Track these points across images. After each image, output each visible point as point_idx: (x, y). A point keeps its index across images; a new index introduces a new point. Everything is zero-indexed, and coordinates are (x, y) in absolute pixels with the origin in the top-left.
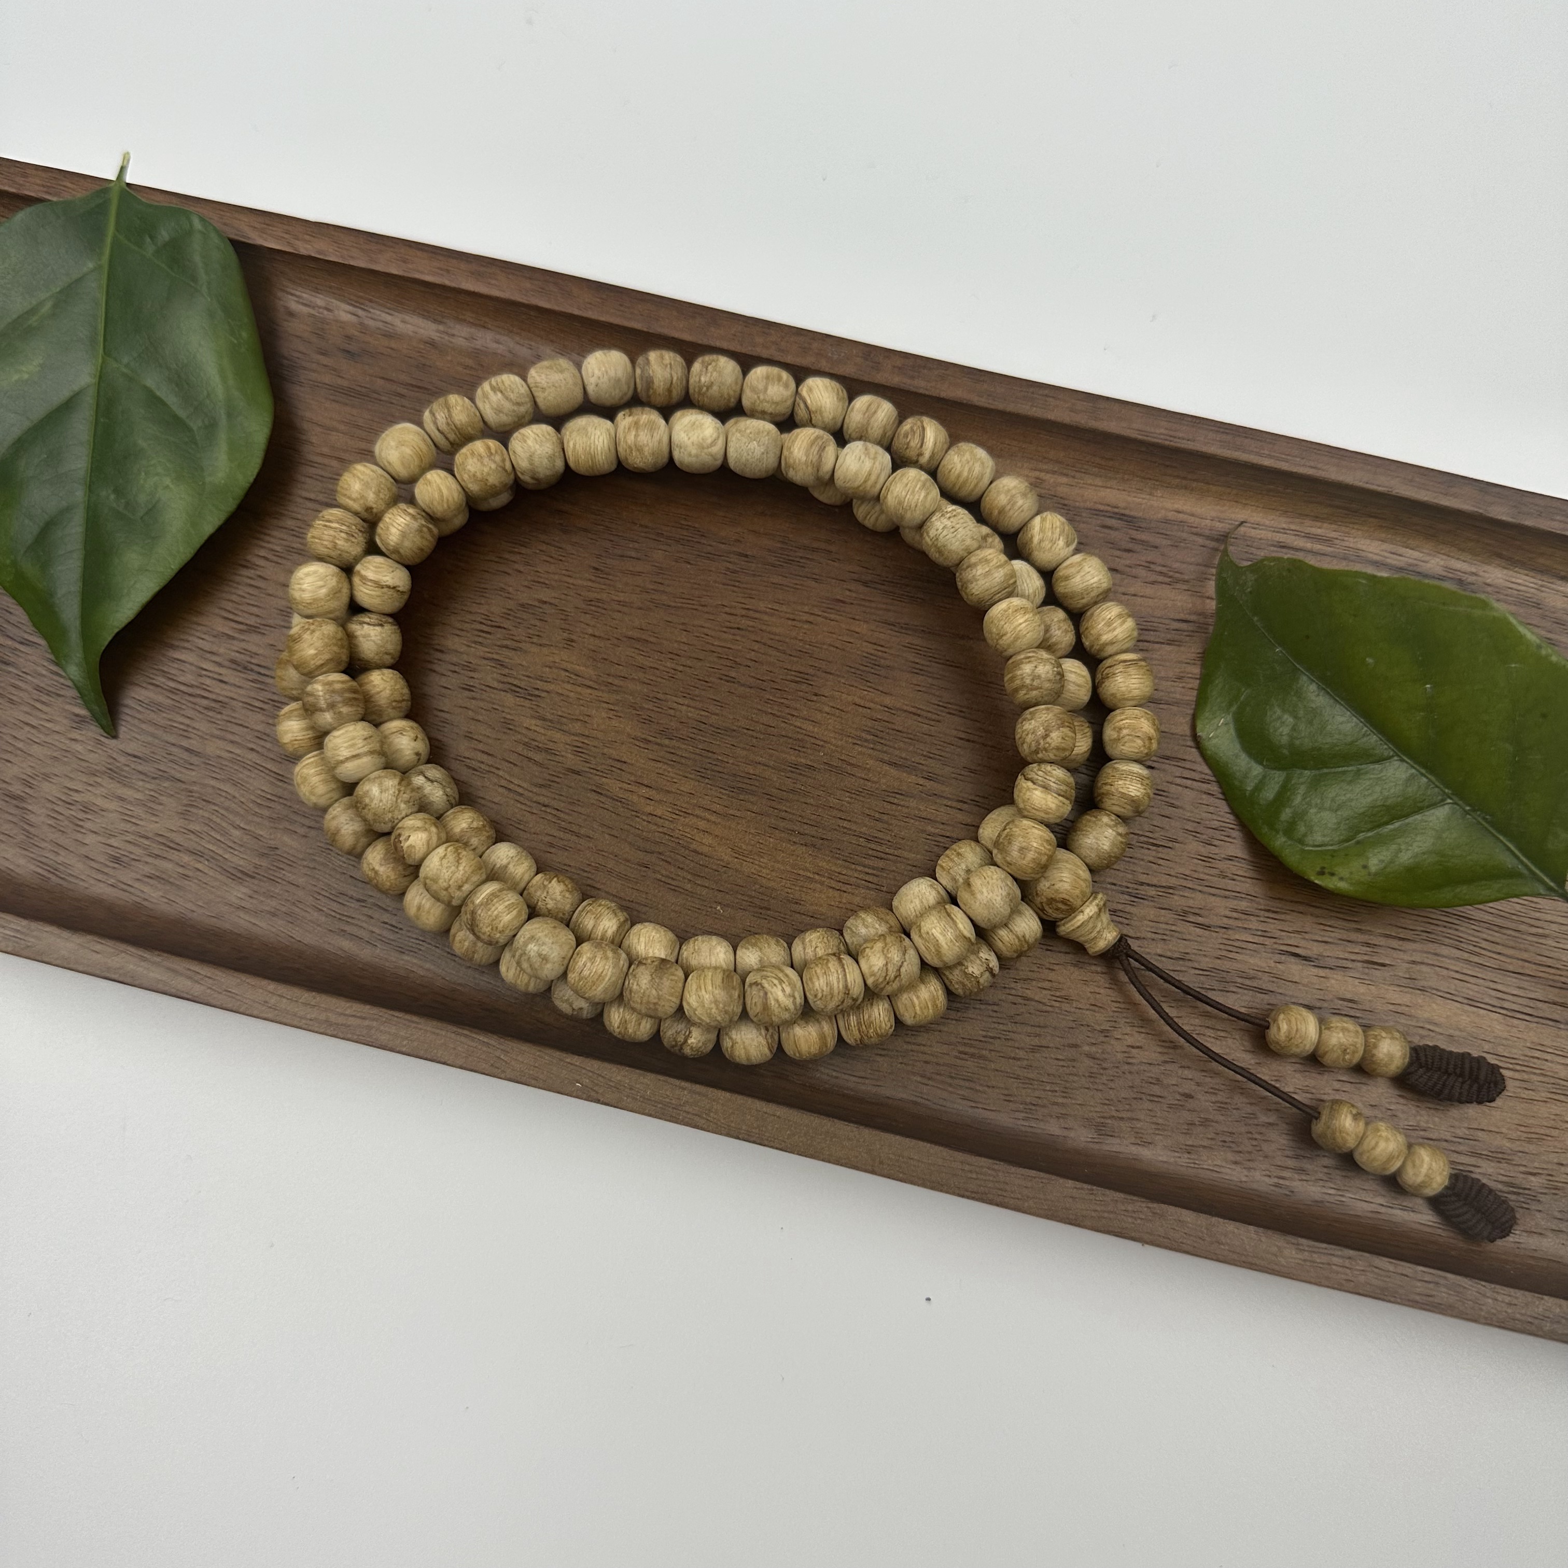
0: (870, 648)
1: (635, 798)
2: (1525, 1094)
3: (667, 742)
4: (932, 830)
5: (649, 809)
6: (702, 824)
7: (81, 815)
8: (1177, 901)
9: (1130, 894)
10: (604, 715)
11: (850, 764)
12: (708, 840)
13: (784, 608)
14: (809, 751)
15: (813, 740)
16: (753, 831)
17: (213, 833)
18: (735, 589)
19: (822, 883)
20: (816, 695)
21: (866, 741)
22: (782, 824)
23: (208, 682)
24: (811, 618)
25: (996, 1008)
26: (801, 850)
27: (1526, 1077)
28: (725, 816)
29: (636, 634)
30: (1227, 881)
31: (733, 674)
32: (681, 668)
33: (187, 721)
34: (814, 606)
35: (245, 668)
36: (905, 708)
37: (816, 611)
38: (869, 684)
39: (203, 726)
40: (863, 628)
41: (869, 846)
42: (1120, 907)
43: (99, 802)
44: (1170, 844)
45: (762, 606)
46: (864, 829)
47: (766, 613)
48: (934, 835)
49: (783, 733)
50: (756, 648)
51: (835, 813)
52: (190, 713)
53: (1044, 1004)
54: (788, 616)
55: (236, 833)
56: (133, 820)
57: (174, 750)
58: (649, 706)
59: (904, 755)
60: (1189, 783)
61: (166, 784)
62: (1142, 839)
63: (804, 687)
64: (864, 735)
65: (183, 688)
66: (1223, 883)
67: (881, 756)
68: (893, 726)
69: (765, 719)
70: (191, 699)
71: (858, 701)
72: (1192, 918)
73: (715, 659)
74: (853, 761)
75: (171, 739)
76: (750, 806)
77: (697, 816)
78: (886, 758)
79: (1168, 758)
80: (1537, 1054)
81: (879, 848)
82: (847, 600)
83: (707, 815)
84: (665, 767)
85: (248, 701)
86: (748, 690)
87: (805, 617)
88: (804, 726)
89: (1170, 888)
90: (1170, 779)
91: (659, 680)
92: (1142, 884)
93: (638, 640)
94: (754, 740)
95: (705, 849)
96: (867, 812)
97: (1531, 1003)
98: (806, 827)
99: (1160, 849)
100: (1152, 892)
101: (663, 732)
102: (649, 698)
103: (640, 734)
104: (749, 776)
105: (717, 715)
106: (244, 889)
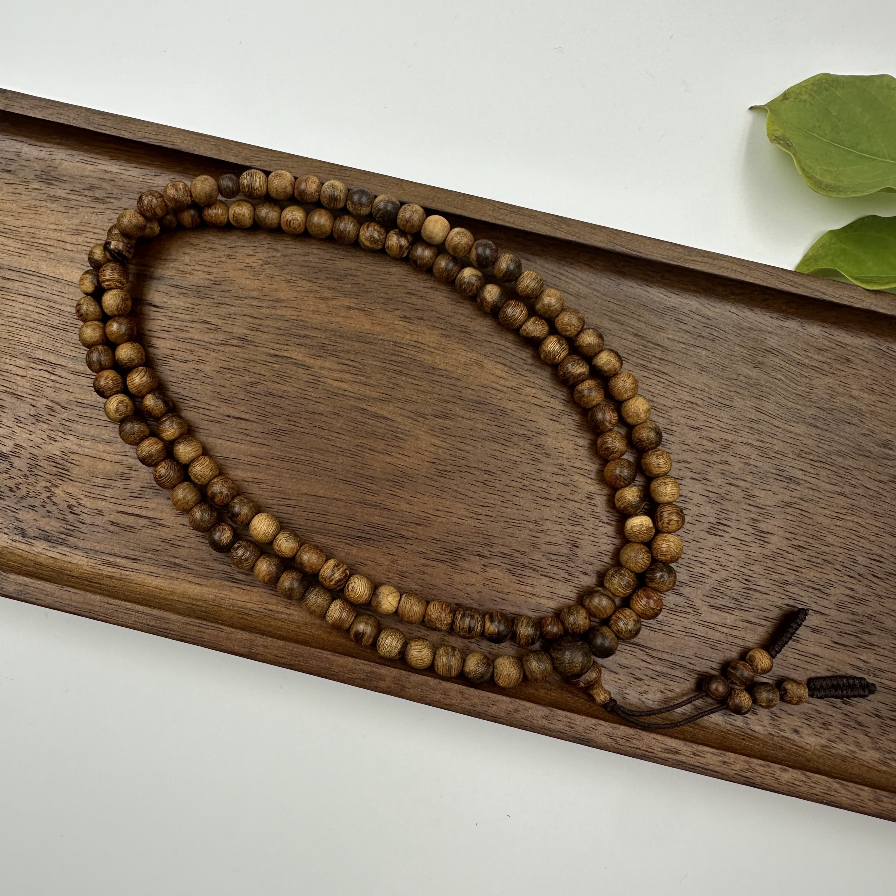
0: (400, 493)
1: (544, 398)
2: (33, 230)
3: (525, 432)
4: (362, 378)
5: (534, 391)
7: (875, 387)
8: (221, 337)
9: (247, 341)
10: (566, 449)
11: (413, 419)
12: (498, 372)
13: (454, 520)
14: (437, 426)
15: (435, 434)
16: (471, 378)
17: (794, 376)
18: (486, 533)
19: (428, 346)
20: (433, 463)
21: (402, 433)
22: (453, 382)
23: (812, 471)
24: (437, 513)
25: (329, 276)
26: (442, 366)
27: (32, 240)
28: (488, 387)
29: (549, 503)
30: (191, 348)
31: (486, 476)
32: (519, 480)
33: (821, 445)
34: (435, 521)
35: (790, 479)
36: (377, 454)
37: (434, 518)
38: (400, 469)
39: (810, 442)
40: (404, 506)
41: (401, 369)
42: (253, 333)
43: (865, 395)
44: (221, 370)
46: (404, 378)
47: (466, 516)
48: (361, 376)
49: (453, 438)
50: (472, 493)
51: (421, 389)
52: (819, 450)
53: (301, 278)
54: (452, 515)
55: (779, 376)
56: (843, 384)
57: (825, 427)
58: (537, 456)
59: (379, 424)
60: (207, 407)
61: (826, 406)
62: (237, 373)
63: (441, 468)
64: (404, 437)
65: (827, 466)
66: (192, 347)
67: (393, 424)
68: (385, 442)
69: (466, 447)
70: (820, 459)
71: (407, 459)
72: (213, 327)
73: (497, 486)
74: (410, 420)
75: (828, 434)
76: (473, 393)
77: (505, 386)
78: (389, 423)
79: (219, 422)
80: (23, 252)
81: (395, 367)
82: (414, 525)
83: (499, 388)
84: (526, 417)
85: (784, 458)
86: (476, 466)
87: (441, 513)
88: (440, 442)
89: (223, 344)
90: (218, 409)
91: (532, 473)
92: (239, 347)
93: (546, 499)
94: (471, 433)
95: (499, 366)
96: (402, 389)
97: (22, 279)
98: (439, 380)
99: (228, 367)
100: (234, 342)
101: (528, 439)
102: (539, 461)
103: (543, 437)
104: (474, 411)
105: (495, 450)
106: (770, 343)
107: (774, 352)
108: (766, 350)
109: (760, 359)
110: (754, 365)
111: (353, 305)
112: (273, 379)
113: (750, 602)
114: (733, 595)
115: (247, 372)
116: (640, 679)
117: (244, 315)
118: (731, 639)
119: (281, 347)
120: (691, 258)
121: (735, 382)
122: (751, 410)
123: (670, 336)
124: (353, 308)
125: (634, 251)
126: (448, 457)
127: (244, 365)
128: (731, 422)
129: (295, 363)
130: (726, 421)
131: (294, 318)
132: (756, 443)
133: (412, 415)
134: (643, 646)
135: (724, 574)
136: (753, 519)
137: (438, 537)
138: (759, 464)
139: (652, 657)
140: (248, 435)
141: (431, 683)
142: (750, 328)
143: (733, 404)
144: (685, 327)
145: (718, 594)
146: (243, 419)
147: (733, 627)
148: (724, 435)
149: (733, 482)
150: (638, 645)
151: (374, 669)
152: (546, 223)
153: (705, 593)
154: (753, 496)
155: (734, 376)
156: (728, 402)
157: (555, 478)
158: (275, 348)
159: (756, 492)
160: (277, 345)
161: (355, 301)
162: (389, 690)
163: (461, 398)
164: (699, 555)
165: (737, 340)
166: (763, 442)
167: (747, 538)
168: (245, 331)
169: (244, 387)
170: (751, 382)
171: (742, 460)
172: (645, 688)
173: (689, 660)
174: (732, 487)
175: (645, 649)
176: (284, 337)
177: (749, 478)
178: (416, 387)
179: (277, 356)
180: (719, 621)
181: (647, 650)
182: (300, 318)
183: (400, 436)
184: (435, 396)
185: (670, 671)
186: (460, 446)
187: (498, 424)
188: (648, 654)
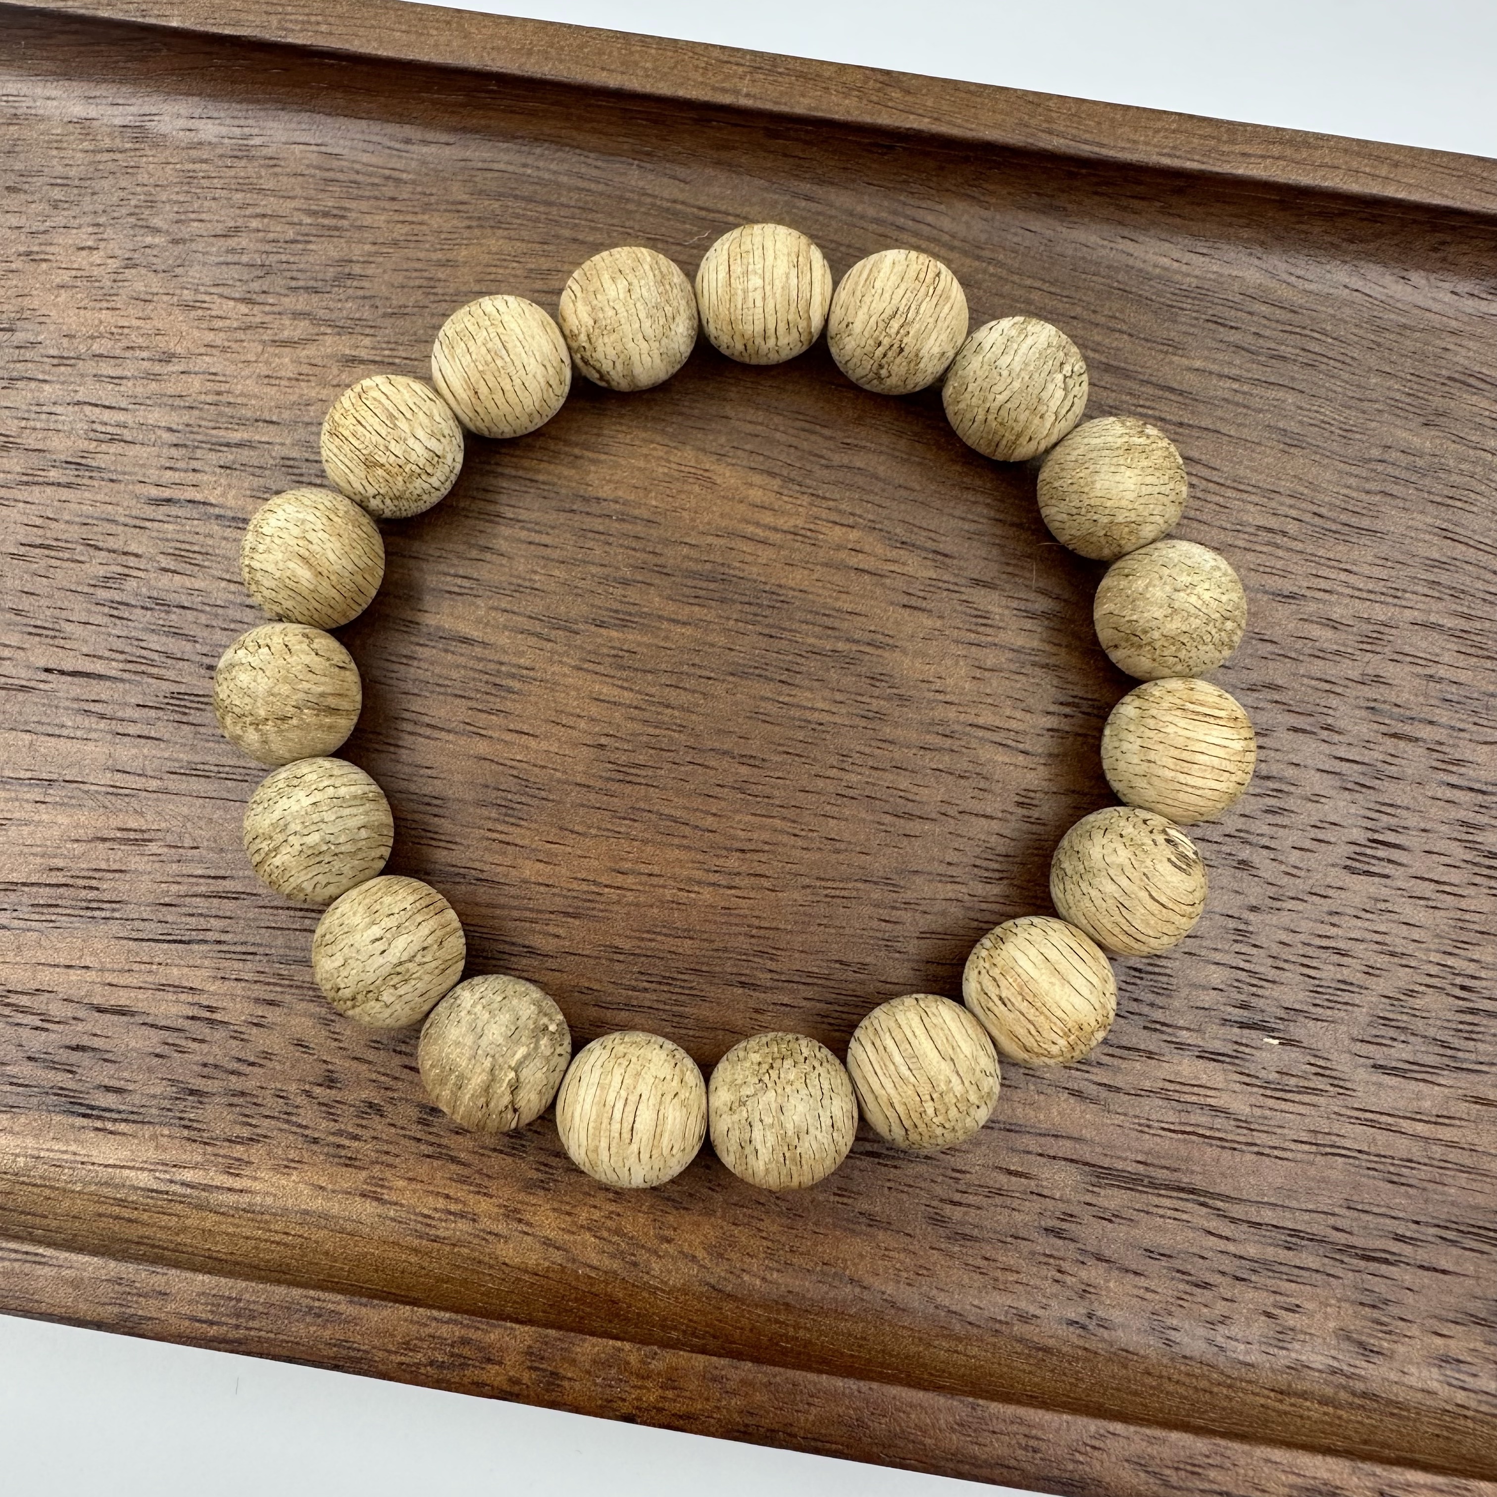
0: (516, 835)
1: (879, 549)
3: (840, 646)
5: (854, 535)
6: (768, 518)
8: (21, 465)
9: (88, 468)
10: (950, 681)
11: (538, 635)
12: (755, 494)
13: (668, 894)
14: (605, 651)
15: (600, 669)
16: (685, 514)
18: (756, 922)
20: (602, 746)
21: (513, 676)
22: (639, 529)
24: (620, 880)
25: (293, 284)
28: (732, 534)
29: (914, 827)
31: (744, 770)
32: (833, 773)
34: (618, 902)
36: (451, 737)
37: (613, 894)
38: (515, 773)
40: (529, 870)
42: (103, 447)
44: (22, 550)
45: (707, 894)
47: (699, 883)
49: (650, 677)
50: (710, 819)
53: (221, 296)
54: (661, 881)
58: (875, 704)
59: (449, 656)
62: (67, 555)
63: (623, 758)
64: (516, 685)
67: (488, 653)
68: (470, 704)
69: (685, 698)
71: (532, 743)
73: (776, 793)
74: (532, 641)
76: (694, 553)
77: (776, 529)
78: (478, 651)
79: (23, 688)
82: (561, 918)
83: (760, 533)
84: (838, 605)
86: (717, 745)
87: (630, 880)
88: (616, 691)
89: (27, 483)
90: (23, 655)
91: (867, 750)
92: (68, 486)
93: (910, 816)
94: (697, 661)
95: (757, 479)
98: (601, 528)
99: (39, 541)
100: (53, 475)
101: (849, 662)
102: (880, 716)
103: (886, 654)
104: (698, 600)
105: (763, 698)
106: (1457, 359)
107: (1472, 381)
108: (1450, 378)
109: (1437, 402)
110: (1422, 420)
111: (363, 354)
112: (165, 562)
113: (1481, 1046)
114: (1432, 1032)
115: (92, 551)
116: (1206, 1286)
117: (78, 403)
118: (1437, 1151)
119: (176, 476)
120: (1237, 148)
121: (1380, 467)
122: (1427, 537)
123: (1198, 364)
124: (362, 362)
125: (1086, 142)
126: (638, 727)
127: (84, 532)
128: (1377, 572)
129: (218, 517)
130: (1366, 570)
131: (210, 398)
132: (1449, 622)
133: (538, 627)
134: (1206, 1194)
135: (1403, 978)
136: (1464, 823)
137: (626, 945)
138: (1462, 676)
139: (1233, 1220)
140: (102, 717)
141: (633, 1359)
142: (1405, 327)
143: (1378, 525)
144: (1234, 337)
145: (1392, 1033)
146: (88, 675)
147: (1441, 1119)
148: (1364, 610)
149: (1400, 728)
150: (1192, 1191)
151: (472, 1334)
152: (847, 91)
153: (1355, 1032)
154: (1458, 762)
155: (1375, 453)
156: (1365, 523)
157: (929, 761)
158: (163, 481)
159: (1466, 751)
160: (169, 473)
161: (367, 341)
162: (516, 1389)
163: (662, 571)
164: (1333, 931)
165: (1372, 361)
166: (1468, 617)
167: (1454, 876)
168: (84, 445)
169: (86, 589)
170: (1420, 462)
171: (1419, 670)
172: (1221, 1308)
173: (1332, 1221)
174: (1402, 744)
175: (1210, 1202)
176: (183, 451)
177: (1443, 716)
178: (542, 551)
179: (169, 500)
180: (1401, 1104)
181: (1219, 1204)
182: (224, 398)
183: (510, 683)
184: (594, 570)
185: (1283, 1255)
186: (672, 696)
187: (767, 631)
188: (1222, 1215)
